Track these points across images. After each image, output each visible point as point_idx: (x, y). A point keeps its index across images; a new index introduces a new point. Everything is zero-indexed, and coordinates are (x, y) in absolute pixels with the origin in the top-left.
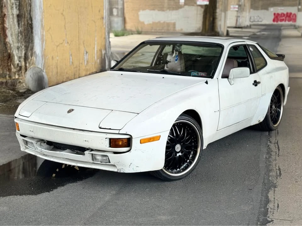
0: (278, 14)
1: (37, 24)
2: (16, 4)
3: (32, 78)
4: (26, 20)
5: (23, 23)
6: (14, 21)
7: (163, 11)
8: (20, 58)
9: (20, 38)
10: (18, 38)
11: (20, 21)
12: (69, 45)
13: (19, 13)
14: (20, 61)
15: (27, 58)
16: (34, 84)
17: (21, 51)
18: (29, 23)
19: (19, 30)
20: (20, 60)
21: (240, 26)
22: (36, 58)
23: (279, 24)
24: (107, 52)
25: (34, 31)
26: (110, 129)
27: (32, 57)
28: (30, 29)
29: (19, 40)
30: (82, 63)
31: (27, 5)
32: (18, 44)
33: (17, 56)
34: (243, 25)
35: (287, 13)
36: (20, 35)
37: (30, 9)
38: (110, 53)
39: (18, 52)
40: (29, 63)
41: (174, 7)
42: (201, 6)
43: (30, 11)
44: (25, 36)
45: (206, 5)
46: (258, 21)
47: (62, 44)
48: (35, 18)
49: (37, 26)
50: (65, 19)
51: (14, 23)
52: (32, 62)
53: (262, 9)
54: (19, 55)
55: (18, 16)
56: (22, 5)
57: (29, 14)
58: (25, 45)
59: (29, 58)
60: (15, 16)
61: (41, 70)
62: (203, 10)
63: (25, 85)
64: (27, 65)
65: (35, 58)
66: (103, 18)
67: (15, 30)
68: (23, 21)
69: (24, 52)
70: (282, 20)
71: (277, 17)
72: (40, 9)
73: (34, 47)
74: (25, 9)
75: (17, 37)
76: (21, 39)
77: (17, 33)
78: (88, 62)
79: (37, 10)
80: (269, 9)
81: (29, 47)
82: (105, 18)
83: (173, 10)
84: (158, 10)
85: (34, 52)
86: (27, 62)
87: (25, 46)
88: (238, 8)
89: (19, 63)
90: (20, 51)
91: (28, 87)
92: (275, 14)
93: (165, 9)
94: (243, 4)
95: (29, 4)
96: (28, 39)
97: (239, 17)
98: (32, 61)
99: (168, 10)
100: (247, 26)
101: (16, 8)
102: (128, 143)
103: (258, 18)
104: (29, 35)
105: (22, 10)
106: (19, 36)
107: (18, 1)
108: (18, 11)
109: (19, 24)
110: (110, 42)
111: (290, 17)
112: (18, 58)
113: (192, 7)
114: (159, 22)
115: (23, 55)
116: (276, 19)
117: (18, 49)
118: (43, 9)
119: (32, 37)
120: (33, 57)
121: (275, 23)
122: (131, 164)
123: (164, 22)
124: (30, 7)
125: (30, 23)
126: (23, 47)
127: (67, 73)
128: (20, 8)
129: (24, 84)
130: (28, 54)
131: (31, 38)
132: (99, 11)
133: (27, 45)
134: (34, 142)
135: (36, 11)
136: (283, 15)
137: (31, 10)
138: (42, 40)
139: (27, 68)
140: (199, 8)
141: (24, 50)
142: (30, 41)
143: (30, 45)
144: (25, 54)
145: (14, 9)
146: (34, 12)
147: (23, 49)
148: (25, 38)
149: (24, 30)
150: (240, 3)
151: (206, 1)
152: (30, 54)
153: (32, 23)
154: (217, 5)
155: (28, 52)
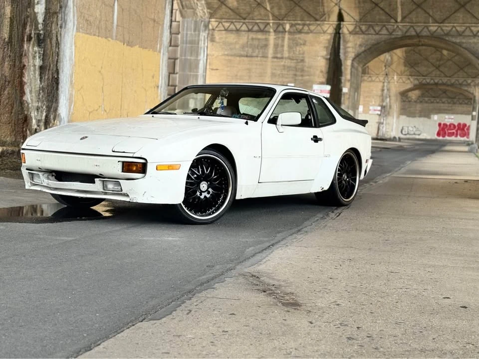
0: (445, 125)
1: (65, 79)
2: (39, 53)
4: (51, 72)
5: (46, 77)
6: (35, 74)
8: (38, 122)
9: (41, 96)
10: (39, 96)
11: (43, 74)
12: (107, 114)
13: (43, 63)
14: (38, 126)
15: (48, 122)
17: (41, 112)
18: (54, 76)
19: (41, 86)
20: (39, 124)
21: (383, 138)
22: (60, 122)
23: (446, 140)
25: (60, 87)
26: (124, 152)
27: (54, 121)
28: (55, 85)
29: (39, 98)
31: (54, 54)
32: (38, 103)
33: (35, 119)
34: (387, 136)
35: (459, 124)
36: (41, 91)
37: (57, 60)
39: (38, 113)
43: (57, 62)
44: (47, 93)
46: (414, 134)
47: (97, 110)
48: (62, 71)
49: (65, 82)
50: (103, 79)
51: (35, 77)
53: (420, 116)
54: (39, 118)
55: (41, 68)
56: (47, 53)
57: (55, 66)
58: (47, 104)
59: (51, 122)
60: (37, 67)
65: (58, 122)
66: (158, 87)
67: (35, 86)
68: (46, 74)
69: (44, 114)
70: (451, 135)
71: (443, 129)
72: (70, 60)
73: (59, 109)
74: (51, 58)
75: (37, 95)
76: (43, 96)
77: (38, 89)
79: (66, 61)
80: (432, 116)
81: (52, 108)
82: (161, 87)
85: (58, 114)
87: (46, 107)
88: (381, 111)
89: (38, 128)
90: (40, 113)
92: (440, 125)
94: (388, 104)
95: (56, 53)
96: (51, 98)
97: (383, 123)
100: (395, 138)
101: (39, 57)
103: (415, 129)
104: (53, 92)
105: (46, 61)
106: (40, 93)
107: (43, 50)
108: (42, 62)
109: (41, 78)
111: (463, 129)
112: (36, 122)
115: (44, 118)
116: (442, 132)
117: (37, 110)
118: (75, 62)
119: (58, 94)
120: (56, 121)
121: (441, 138)
122: (145, 192)
124: (58, 57)
125: (56, 77)
126: (44, 107)
128: (45, 58)
130: (50, 116)
131: (55, 95)
132: (153, 77)
133: (50, 105)
134: (41, 174)
135: (65, 63)
136: (452, 126)
137: (59, 61)
138: (70, 100)
141: (46, 112)
142: (54, 100)
143: (54, 105)
144: (47, 116)
145: (36, 59)
146: (61, 64)
147: (45, 111)
148: (48, 96)
149: (48, 86)
150: (384, 104)
151: (326, 93)
152: (52, 116)
153: (58, 77)
154: (342, 99)
155: (50, 114)
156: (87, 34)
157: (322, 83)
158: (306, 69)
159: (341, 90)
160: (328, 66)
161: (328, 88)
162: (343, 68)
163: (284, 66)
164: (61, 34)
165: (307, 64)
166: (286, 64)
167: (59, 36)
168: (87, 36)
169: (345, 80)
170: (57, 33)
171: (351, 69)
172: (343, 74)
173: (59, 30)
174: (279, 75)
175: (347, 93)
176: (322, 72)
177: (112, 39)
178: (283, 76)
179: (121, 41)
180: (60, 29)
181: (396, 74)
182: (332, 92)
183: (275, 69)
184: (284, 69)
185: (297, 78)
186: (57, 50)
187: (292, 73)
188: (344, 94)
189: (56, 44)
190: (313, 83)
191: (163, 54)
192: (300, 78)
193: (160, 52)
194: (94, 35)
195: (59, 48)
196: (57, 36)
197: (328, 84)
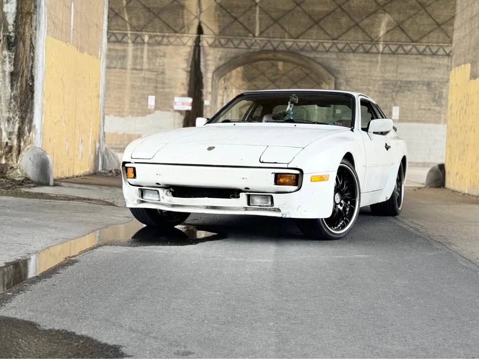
1: (38, 87)
2: (10, 58)
3: (33, 162)
4: (24, 79)
5: (19, 84)
6: (4, 80)
7: (123, 116)
8: (10, 135)
9: (12, 106)
10: (10, 105)
11: (15, 81)
12: (66, 126)
13: (15, 69)
14: (10, 139)
15: (22, 134)
16: (35, 169)
17: (13, 124)
18: (29, 84)
19: (12, 94)
20: (11, 137)
24: (101, 147)
25: (35, 95)
26: (276, 163)
27: (29, 133)
28: (29, 93)
29: (10, 108)
30: (77, 156)
31: (28, 60)
32: (9, 114)
33: (6, 131)
36: (12, 100)
37: (32, 65)
38: (104, 148)
39: (8, 125)
40: (25, 142)
41: (139, 111)
42: (180, 112)
43: (32, 67)
44: (20, 103)
45: (187, 111)
47: (59, 121)
48: (37, 79)
49: (38, 90)
50: (64, 87)
51: (5, 84)
52: (29, 140)
54: (10, 130)
55: (12, 74)
56: (19, 58)
57: (29, 72)
58: (20, 115)
59: (25, 135)
60: (7, 73)
61: (43, 151)
62: (183, 118)
63: (19, 173)
64: (22, 144)
65: (34, 135)
67: (5, 94)
68: (19, 82)
69: (17, 126)
72: (42, 66)
73: (34, 120)
74: (24, 64)
75: (7, 104)
76: (14, 106)
77: (9, 97)
78: (82, 154)
81: (27, 119)
82: (101, 96)
83: (137, 116)
84: (115, 115)
85: (33, 125)
86: (22, 139)
87: (19, 118)
89: (9, 141)
90: (11, 124)
91: (26, 174)
93: (125, 114)
95: (31, 57)
96: (25, 107)
98: (30, 138)
99: (130, 116)
101: (10, 62)
102: (297, 180)
104: (27, 101)
105: (19, 66)
106: (11, 102)
107: (14, 54)
108: (13, 67)
109: (12, 86)
110: (104, 133)
112: (7, 134)
113: (166, 112)
114: (116, 134)
115: (16, 130)
117: (8, 121)
118: (45, 68)
119: (33, 104)
120: (31, 133)
122: (299, 206)
123: (124, 134)
124: (33, 62)
125: (31, 84)
126: (17, 118)
127: (62, 166)
128: (16, 63)
129: (18, 170)
130: (25, 128)
131: (30, 105)
132: (96, 86)
133: (24, 115)
135: (39, 68)
137: (34, 66)
138: (42, 110)
139: (22, 148)
140: (178, 114)
141: (19, 123)
142: (29, 110)
143: (29, 115)
144: (19, 128)
145: (6, 64)
146: (36, 70)
147: (17, 122)
148: (21, 105)
149: (21, 94)
151: (187, 105)
152: (26, 128)
153: (34, 85)
154: (205, 111)
155: (24, 126)
156: (54, 37)
157: (183, 96)
158: (166, 81)
159: (202, 103)
160: (188, 79)
161: (190, 100)
162: (204, 80)
163: (144, 78)
164: (36, 36)
165: (167, 77)
166: (146, 76)
167: (33, 39)
168: (54, 39)
169: (207, 92)
170: (31, 36)
171: (212, 82)
172: (204, 87)
173: (33, 33)
174: (139, 87)
175: (208, 106)
176: (183, 84)
177: (70, 43)
178: (143, 88)
179: (75, 47)
180: (34, 31)
181: (234, 88)
182: (194, 105)
183: (135, 81)
184: (144, 81)
185: (158, 90)
186: (32, 54)
187: (153, 85)
188: (206, 106)
189: (31, 48)
190: (174, 95)
191: (103, 61)
192: (161, 90)
193: (100, 59)
194: (59, 39)
195: (34, 53)
196: (31, 39)
197: (189, 95)
